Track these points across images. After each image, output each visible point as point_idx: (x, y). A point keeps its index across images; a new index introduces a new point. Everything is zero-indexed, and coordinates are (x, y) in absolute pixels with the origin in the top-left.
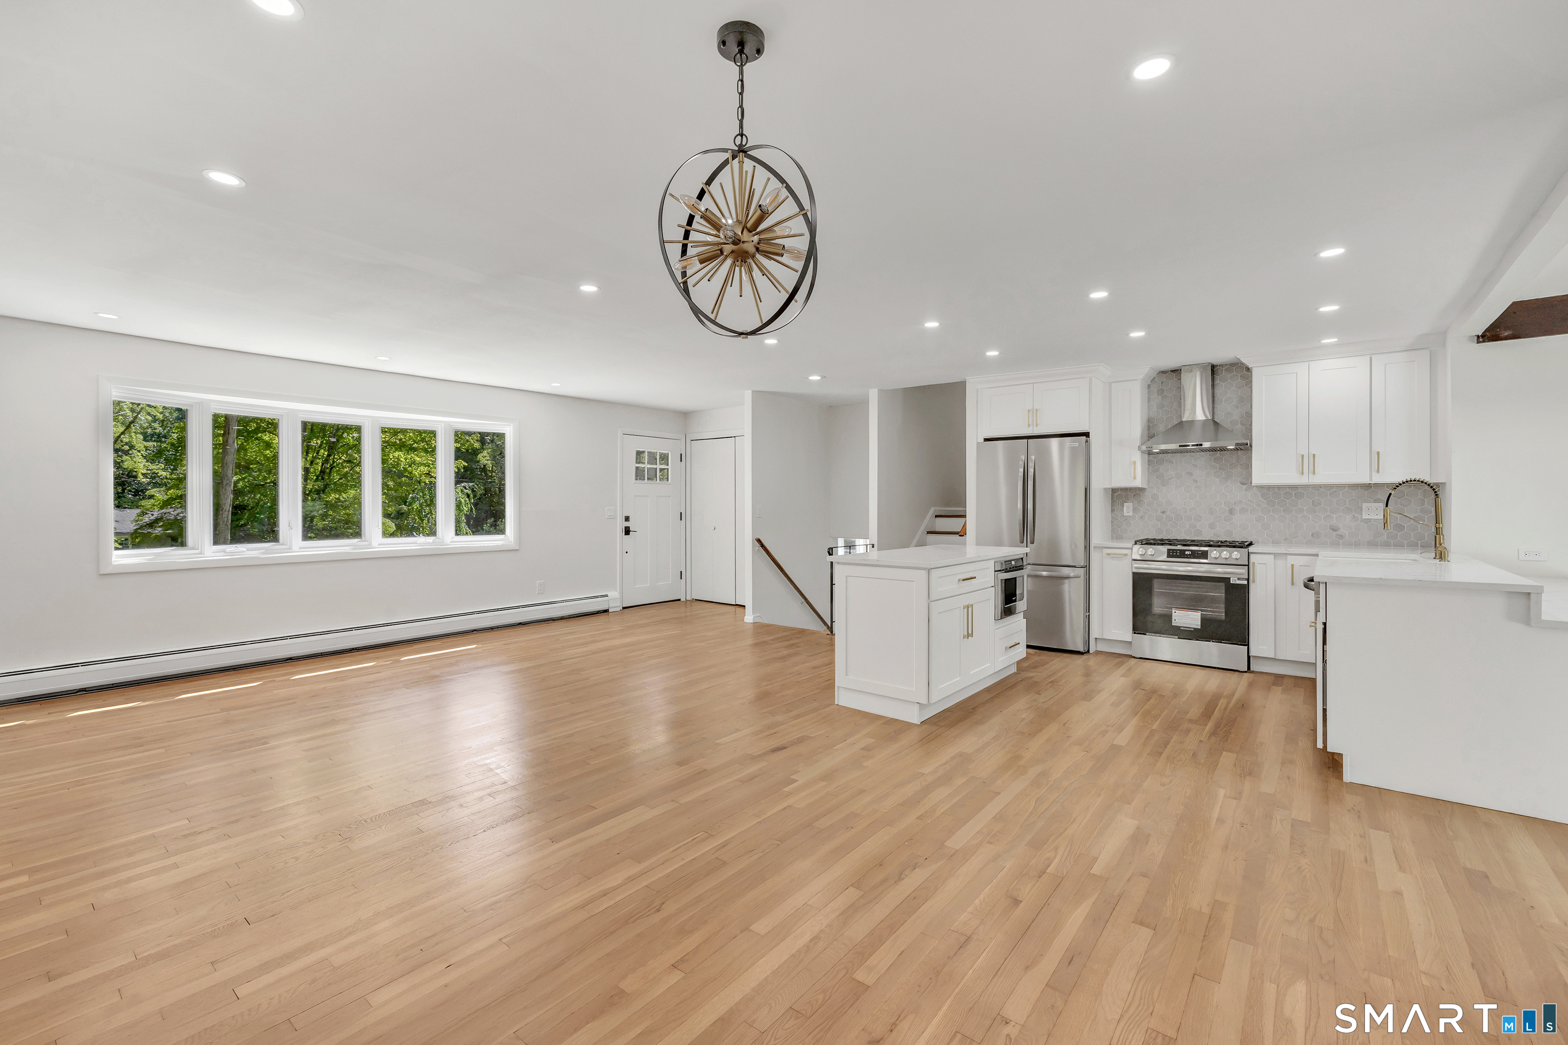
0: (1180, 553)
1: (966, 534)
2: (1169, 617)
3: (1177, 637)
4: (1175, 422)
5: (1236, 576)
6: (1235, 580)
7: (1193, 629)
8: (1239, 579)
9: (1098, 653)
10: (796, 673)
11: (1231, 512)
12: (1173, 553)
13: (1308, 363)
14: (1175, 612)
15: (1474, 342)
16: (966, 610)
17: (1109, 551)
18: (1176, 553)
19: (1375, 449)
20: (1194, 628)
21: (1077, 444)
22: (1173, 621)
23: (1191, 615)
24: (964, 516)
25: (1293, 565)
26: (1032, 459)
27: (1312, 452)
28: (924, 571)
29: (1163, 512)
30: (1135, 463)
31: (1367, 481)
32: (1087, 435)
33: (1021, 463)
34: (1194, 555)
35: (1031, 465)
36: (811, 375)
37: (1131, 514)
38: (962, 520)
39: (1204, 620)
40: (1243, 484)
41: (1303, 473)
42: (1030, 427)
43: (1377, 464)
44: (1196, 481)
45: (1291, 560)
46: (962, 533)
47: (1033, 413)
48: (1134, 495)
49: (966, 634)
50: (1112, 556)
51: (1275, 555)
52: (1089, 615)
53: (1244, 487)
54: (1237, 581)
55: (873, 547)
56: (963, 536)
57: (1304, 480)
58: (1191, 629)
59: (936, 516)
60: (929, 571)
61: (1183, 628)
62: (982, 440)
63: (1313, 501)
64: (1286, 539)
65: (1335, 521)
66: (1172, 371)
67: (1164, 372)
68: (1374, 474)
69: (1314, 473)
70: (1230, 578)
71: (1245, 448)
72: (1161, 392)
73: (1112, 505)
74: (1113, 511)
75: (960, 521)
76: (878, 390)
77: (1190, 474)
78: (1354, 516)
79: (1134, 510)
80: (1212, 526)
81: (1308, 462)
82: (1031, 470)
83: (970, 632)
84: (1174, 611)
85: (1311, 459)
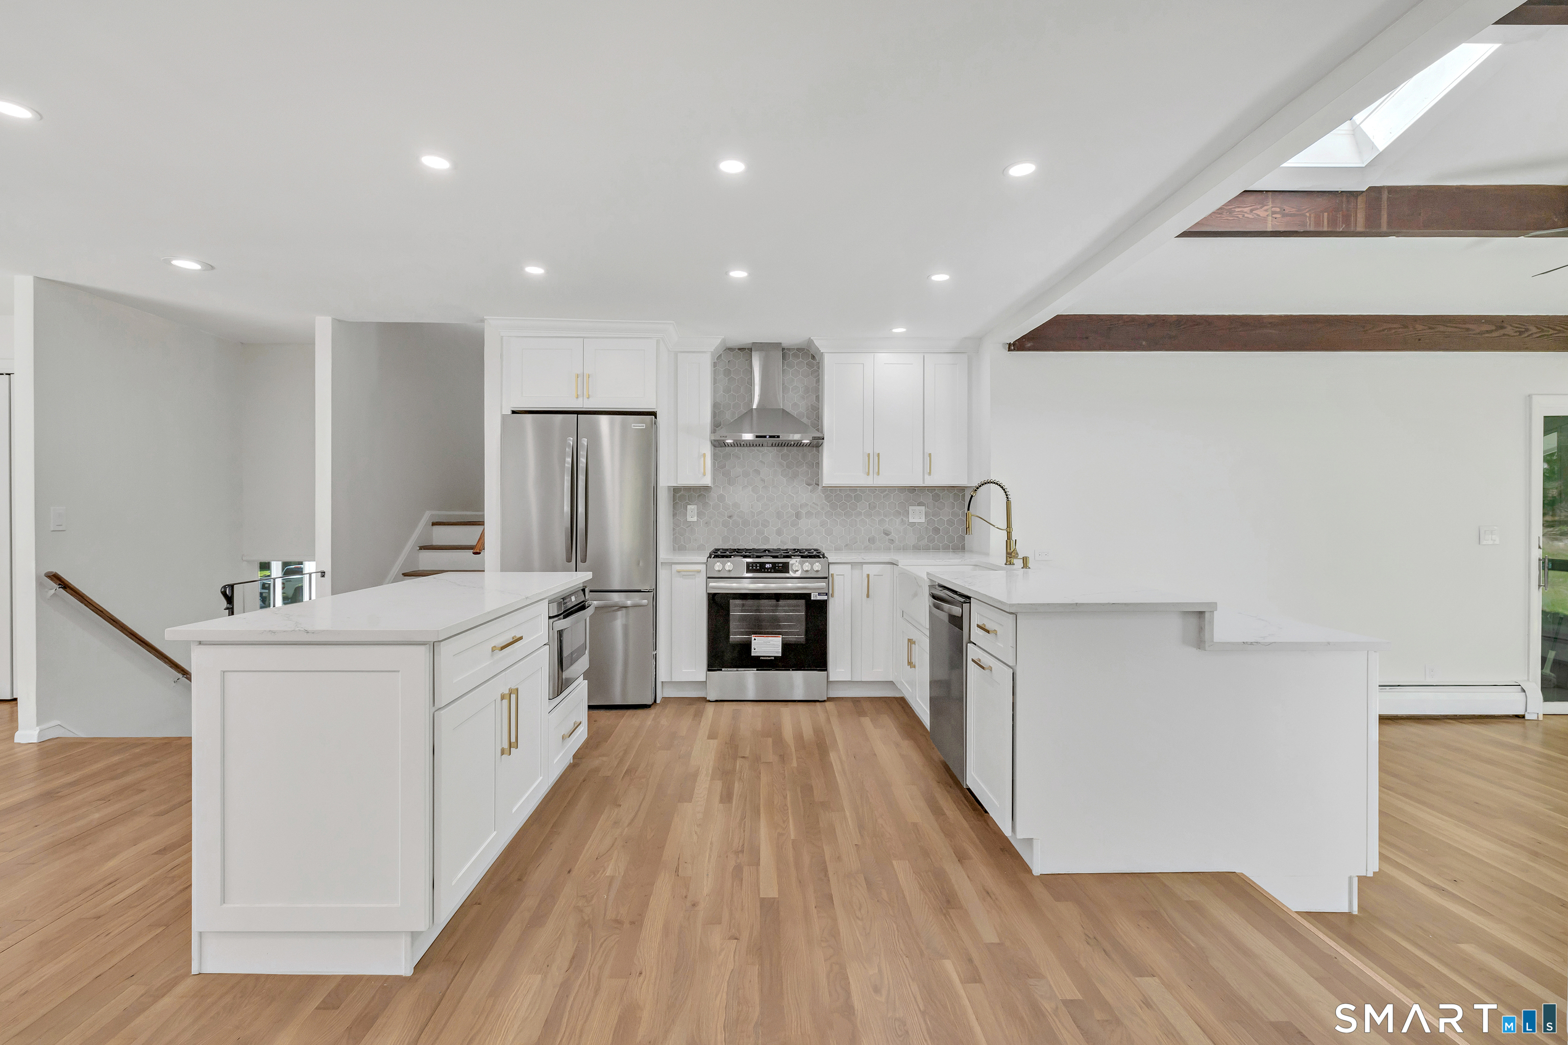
0: (760, 566)
1: (484, 549)
2: (747, 646)
3: (756, 669)
4: (743, 410)
5: (814, 589)
6: (816, 596)
7: (773, 658)
8: (819, 594)
9: (665, 700)
10: (100, 886)
11: (798, 515)
12: (752, 566)
13: (873, 354)
14: (755, 639)
15: (1006, 350)
16: (505, 702)
17: (679, 567)
18: (756, 566)
19: (927, 451)
20: (775, 657)
21: (644, 425)
22: (753, 650)
23: (772, 640)
24: (482, 523)
25: (868, 576)
26: (583, 444)
27: (877, 451)
28: (422, 648)
29: (730, 517)
30: (704, 455)
31: (919, 483)
32: (654, 414)
33: (569, 450)
34: (776, 568)
35: (582, 453)
36: (177, 258)
37: (695, 519)
38: (478, 529)
39: (786, 646)
40: (808, 485)
41: (868, 474)
42: (579, 399)
43: (929, 464)
44: (763, 480)
45: (867, 569)
46: (477, 549)
47: (582, 379)
48: (699, 496)
49: (506, 746)
50: (683, 573)
51: (853, 564)
52: (656, 654)
53: (810, 488)
54: (818, 596)
55: (323, 576)
56: (480, 553)
57: (869, 481)
58: (771, 658)
59: (434, 524)
60: (434, 646)
61: (763, 658)
62: (510, 413)
63: (869, 504)
64: (847, 545)
65: (887, 525)
66: (739, 349)
67: (731, 349)
68: (927, 476)
69: (878, 473)
70: (811, 594)
71: (817, 443)
72: (727, 372)
73: (674, 507)
74: (674, 515)
75: (476, 530)
76: (334, 320)
77: (757, 472)
78: (902, 519)
79: (700, 514)
80: (779, 532)
81: (873, 461)
82: (582, 460)
83: (513, 740)
84: (753, 638)
85: (876, 458)
